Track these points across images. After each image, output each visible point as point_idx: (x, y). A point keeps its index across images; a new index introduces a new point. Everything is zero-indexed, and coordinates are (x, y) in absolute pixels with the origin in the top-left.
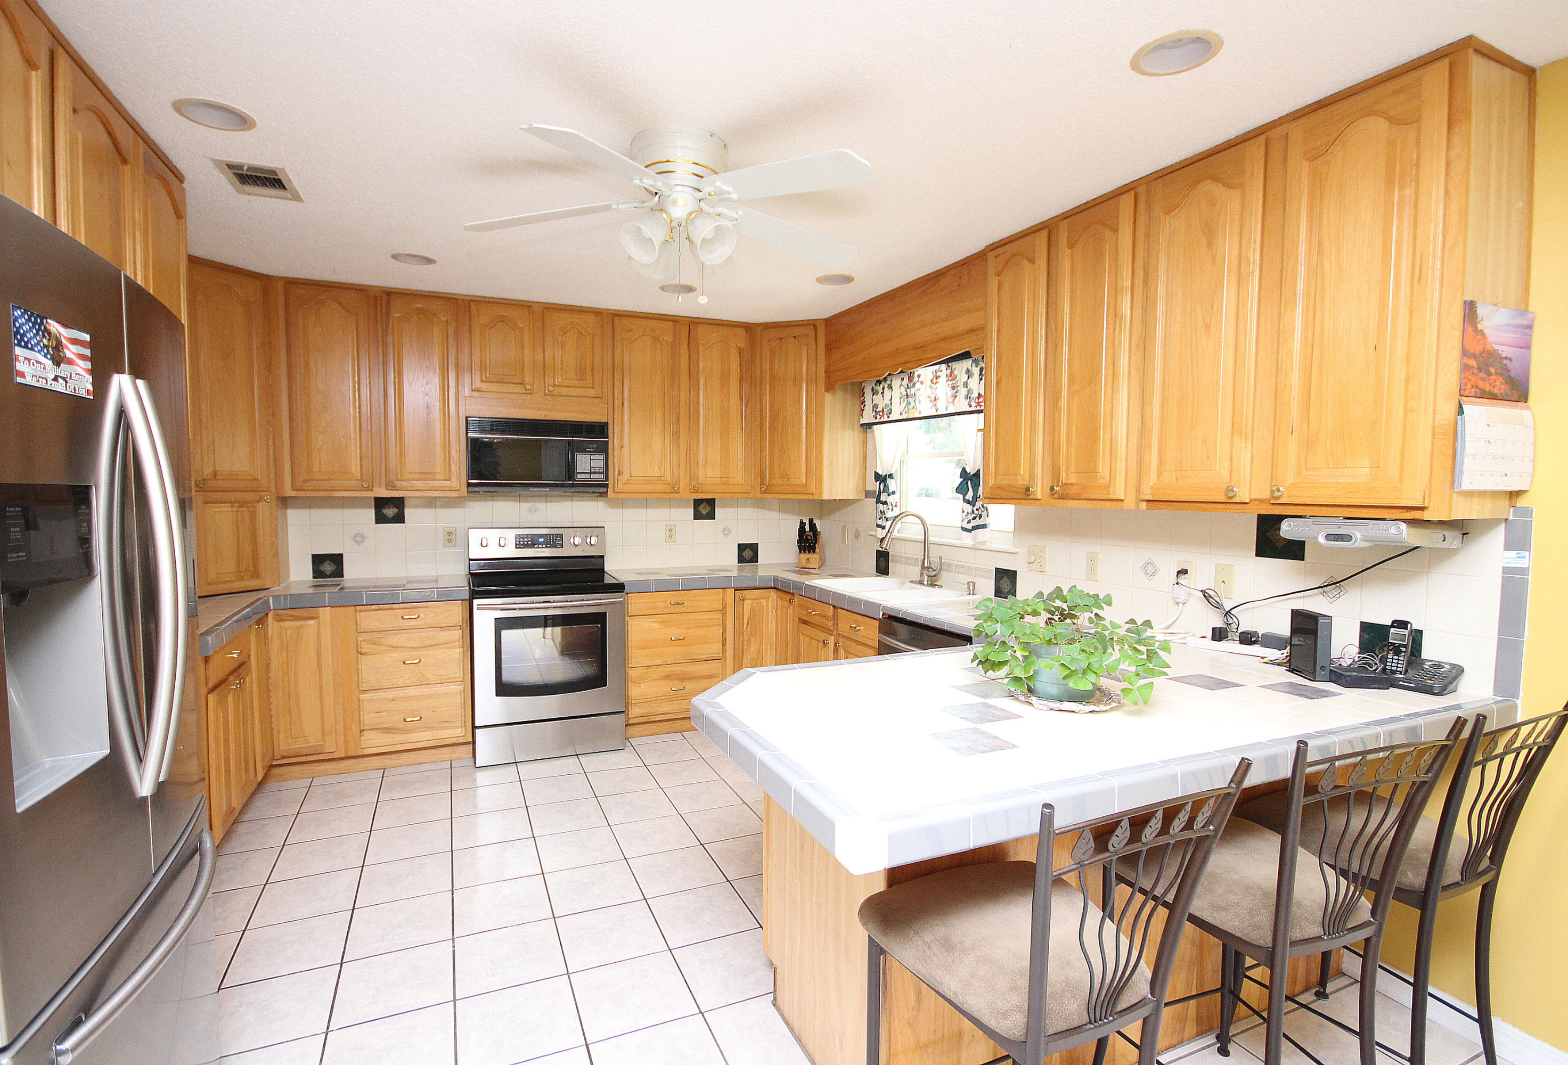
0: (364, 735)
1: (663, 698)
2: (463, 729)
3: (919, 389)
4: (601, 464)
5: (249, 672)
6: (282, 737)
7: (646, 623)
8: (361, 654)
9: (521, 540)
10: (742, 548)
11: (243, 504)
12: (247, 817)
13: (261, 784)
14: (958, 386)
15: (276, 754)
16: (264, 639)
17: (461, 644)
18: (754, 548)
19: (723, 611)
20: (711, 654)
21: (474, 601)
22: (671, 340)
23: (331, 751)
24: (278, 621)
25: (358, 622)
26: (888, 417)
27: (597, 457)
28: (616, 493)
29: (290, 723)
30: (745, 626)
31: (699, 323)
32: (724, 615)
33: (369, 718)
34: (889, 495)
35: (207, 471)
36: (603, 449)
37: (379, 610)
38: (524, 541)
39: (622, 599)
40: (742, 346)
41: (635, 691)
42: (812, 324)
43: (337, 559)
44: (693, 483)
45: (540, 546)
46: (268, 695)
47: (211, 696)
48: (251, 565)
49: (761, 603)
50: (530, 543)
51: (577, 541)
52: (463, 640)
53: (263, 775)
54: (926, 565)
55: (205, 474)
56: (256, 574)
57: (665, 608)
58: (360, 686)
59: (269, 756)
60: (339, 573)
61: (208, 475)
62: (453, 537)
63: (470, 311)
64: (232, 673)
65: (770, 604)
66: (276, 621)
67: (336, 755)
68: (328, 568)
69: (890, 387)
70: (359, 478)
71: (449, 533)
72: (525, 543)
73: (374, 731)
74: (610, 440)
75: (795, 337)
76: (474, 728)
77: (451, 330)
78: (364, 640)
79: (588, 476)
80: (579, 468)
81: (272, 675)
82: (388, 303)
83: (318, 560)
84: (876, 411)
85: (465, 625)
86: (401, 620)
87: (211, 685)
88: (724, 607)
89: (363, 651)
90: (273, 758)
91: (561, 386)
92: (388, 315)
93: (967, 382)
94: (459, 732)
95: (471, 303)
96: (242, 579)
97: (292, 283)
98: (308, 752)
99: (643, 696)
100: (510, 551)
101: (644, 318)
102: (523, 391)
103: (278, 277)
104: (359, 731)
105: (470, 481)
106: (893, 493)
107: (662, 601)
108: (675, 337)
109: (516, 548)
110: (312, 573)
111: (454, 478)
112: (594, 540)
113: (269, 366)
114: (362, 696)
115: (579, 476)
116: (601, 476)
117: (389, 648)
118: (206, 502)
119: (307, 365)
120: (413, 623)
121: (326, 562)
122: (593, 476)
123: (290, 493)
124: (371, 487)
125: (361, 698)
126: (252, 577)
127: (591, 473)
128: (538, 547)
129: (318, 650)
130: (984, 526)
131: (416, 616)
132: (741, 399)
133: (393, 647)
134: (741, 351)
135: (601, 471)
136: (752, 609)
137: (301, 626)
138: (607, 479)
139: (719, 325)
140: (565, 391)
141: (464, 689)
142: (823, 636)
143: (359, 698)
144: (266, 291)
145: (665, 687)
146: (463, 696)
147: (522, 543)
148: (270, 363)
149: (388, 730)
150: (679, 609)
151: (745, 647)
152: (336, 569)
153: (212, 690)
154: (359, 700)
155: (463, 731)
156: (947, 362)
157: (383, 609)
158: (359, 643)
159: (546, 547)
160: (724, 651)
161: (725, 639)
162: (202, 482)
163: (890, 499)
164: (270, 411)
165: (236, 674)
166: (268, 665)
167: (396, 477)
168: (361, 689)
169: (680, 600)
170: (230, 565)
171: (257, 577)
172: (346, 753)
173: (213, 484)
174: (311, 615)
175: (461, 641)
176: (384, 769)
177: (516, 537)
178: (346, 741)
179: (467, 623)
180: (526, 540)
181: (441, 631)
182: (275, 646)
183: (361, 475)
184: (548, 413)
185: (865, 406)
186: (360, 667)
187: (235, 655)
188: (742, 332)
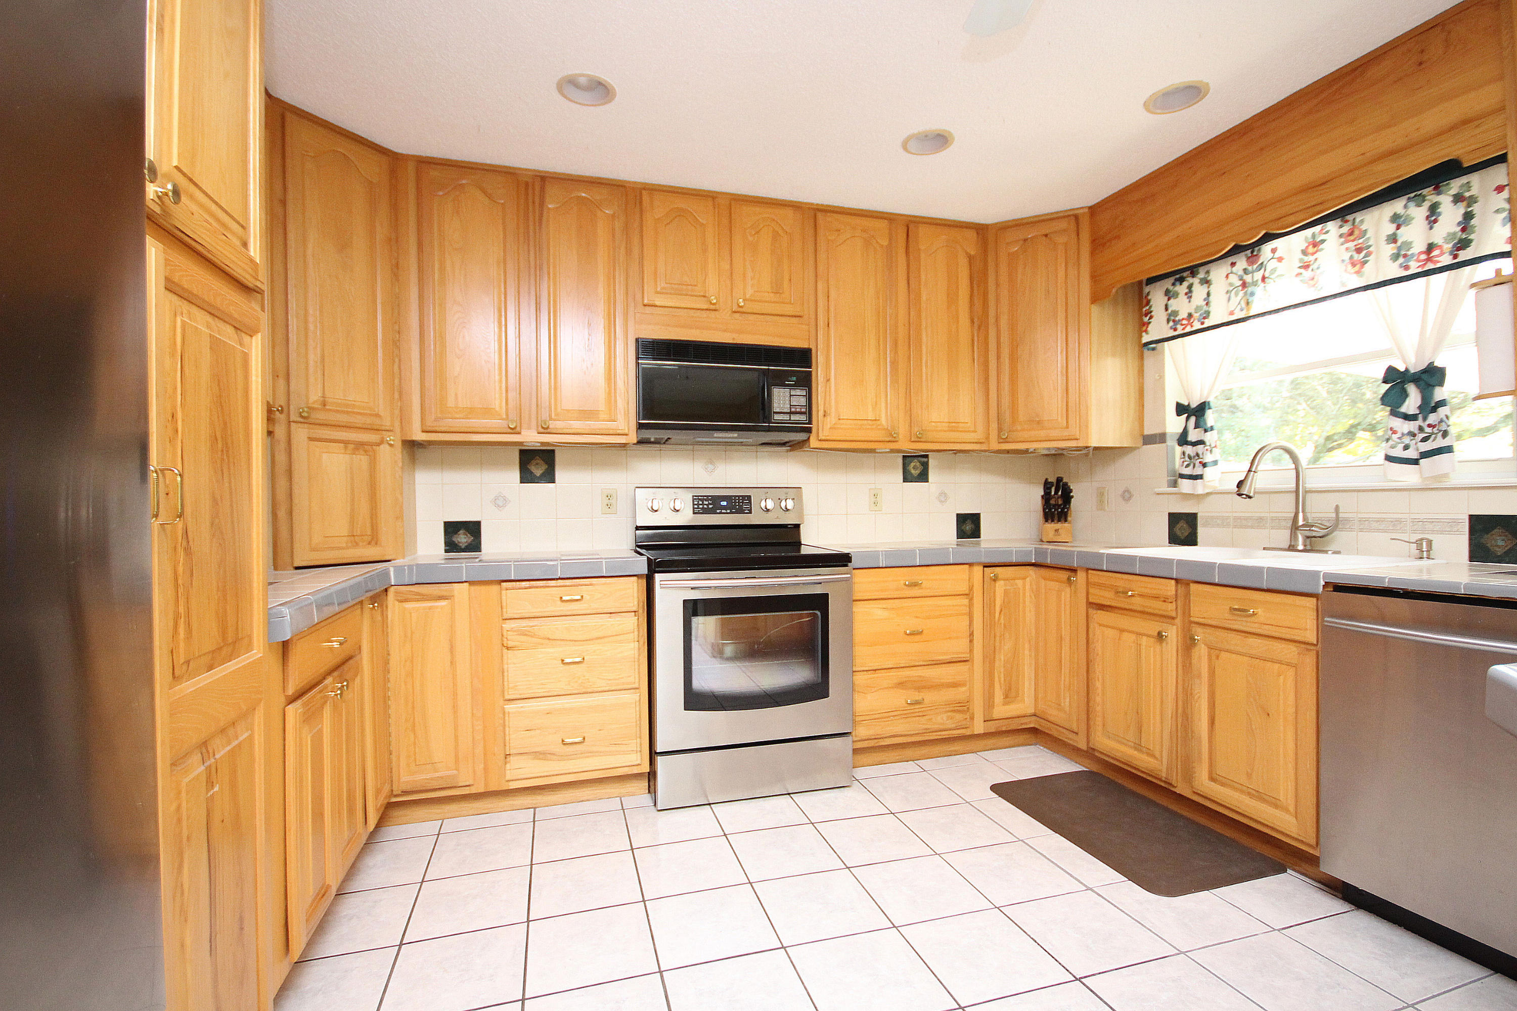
0: (509, 762)
1: (896, 713)
2: (639, 754)
3: (1274, 270)
4: (803, 401)
5: (358, 671)
6: (403, 763)
7: (877, 611)
8: (508, 648)
9: (700, 502)
10: (962, 519)
11: (360, 446)
12: (355, 885)
13: (373, 835)
14: (1370, 246)
15: (395, 788)
16: (382, 629)
17: (636, 636)
18: (975, 519)
19: (969, 595)
20: (957, 653)
21: (657, 575)
22: (885, 243)
23: (468, 783)
24: (401, 601)
25: (504, 604)
26: (1202, 323)
27: (798, 392)
28: (820, 440)
29: (415, 743)
30: (997, 615)
31: (919, 223)
32: (971, 600)
33: (517, 740)
34: (1206, 431)
35: (314, 397)
36: (805, 382)
37: (530, 588)
38: (703, 504)
39: (849, 576)
40: (973, 253)
41: (864, 703)
42: (1074, 217)
43: (474, 528)
44: (915, 429)
45: (723, 511)
46: (385, 702)
47: (290, 709)
48: (368, 525)
49: (1016, 585)
50: (710, 506)
51: (770, 505)
52: (638, 631)
53: (376, 822)
54: (1301, 523)
55: (311, 401)
56: (374, 540)
57: (897, 590)
58: (506, 693)
59: (387, 788)
60: (475, 546)
61: (314, 402)
62: (613, 501)
63: (641, 203)
64: (330, 673)
65: (1028, 587)
66: (398, 600)
67: (473, 790)
68: (463, 539)
69: (1206, 282)
70: (505, 417)
71: (609, 497)
72: (705, 506)
73: (525, 757)
74: (813, 369)
75: (1046, 236)
76: (653, 754)
77: (618, 225)
78: (512, 630)
79: (786, 417)
80: (776, 407)
81: (392, 676)
82: (543, 189)
83: (451, 528)
84: (1174, 321)
85: (641, 611)
86: (559, 602)
87: (290, 691)
88: (971, 589)
89: (510, 644)
90: (392, 794)
91: (754, 301)
92: (542, 203)
93: (1395, 234)
94: (634, 758)
95: (644, 192)
96: (356, 545)
97: (424, 163)
98: (436, 785)
99: (870, 711)
100: (686, 517)
101: (855, 215)
102: (705, 307)
103: (408, 155)
104: (503, 756)
105: (640, 421)
106: (1212, 428)
107: (897, 579)
108: (890, 240)
109: (694, 513)
110: (444, 545)
111: (621, 417)
112: (790, 504)
113: (396, 270)
114: (509, 707)
115: (777, 417)
116: (803, 418)
117: (543, 641)
118: (311, 439)
119: (442, 269)
120: (574, 607)
121: (461, 532)
122: (794, 417)
123: (420, 437)
124: (518, 429)
125: (506, 710)
126: (369, 543)
127: (791, 413)
128: (721, 513)
129: (451, 641)
130: (1448, 449)
131: (579, 597)
132: (972, 322)
133: (549, 639)
134: (971, 258)
135: (803, 410)
136: (1006, 591)
137: (430, 608)
138: (810, 422)
139: (945, 225)
140: (757, 307)
141: (640, 700)
142: (1153, 627)
143: (504, 708)
144: (393, 173)
145: (899, 699)
146: (638, 709)
147: (701, 506)
148: (397, 265)
149: (541, 755)
150: (915, 592)
151: (997, 644)
152: (473, 540)
153: (292, 700)
154: (504, 713)
155: (639, 758)
156: (1341, 214)
157: (537, 587)
158: (505, 633)
159: (731, 513)
160: (971, 651)
161: (973, 632)
162: (306, 409)
163: (1208, 437)
164: (397, 327)
165: (336, 674)
166: (387, 662)
167: (550, 416)
168: (507, 697)
169: (915, 578)
170: (340, 527)
171: (376, 544)
172: (486, 785)
173: (320, 416)
174: (445, 594)
175: (636, 633)
176: (535, 808)
177: (693, 500)
178: (486, 770)
179: (644, 608)
180: (707, 503)
181: (610, 617)
182: (396, 635)
183: (507, 415)
184: (735, 336)
185: (1151, 317)
186: (505, 667)
187: (336, 645)
188: (971, 234)
